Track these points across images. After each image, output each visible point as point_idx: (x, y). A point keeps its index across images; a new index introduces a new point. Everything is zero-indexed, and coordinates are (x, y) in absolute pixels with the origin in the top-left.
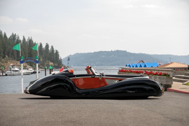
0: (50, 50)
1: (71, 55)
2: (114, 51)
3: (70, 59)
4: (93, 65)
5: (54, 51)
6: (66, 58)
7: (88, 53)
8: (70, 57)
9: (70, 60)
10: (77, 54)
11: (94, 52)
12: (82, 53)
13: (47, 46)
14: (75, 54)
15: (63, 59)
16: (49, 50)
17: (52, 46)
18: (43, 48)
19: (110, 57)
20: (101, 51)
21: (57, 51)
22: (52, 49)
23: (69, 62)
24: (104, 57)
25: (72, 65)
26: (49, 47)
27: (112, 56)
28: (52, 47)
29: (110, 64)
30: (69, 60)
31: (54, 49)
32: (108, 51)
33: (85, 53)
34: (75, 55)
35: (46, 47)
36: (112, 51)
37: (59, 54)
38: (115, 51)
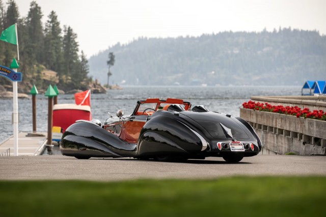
0: (44, 27)
1: (119, 44)
2: (275, 31)
3: (115, 59)
4: (196, 80)
5: (60, 30)
6: (100, 54)
7: (181, 39)
8: (115, 53)
9: (116, 63)
10: (142, 40)
11: (203, 36)
12: (160, 39)
13: (35, 12)
14: (135, 41)
15: (93, 57)
16: (41, 27)
17: (53, 12)
18: (20, 18)
19: (259, 52)
20: (225, 33)
21: (69, 31)
22: (51, 22)
23: (112, 69)
24: (236, 51)
25: (124, 81)
26: (40, 17)
27: (265, 49)
28: (53, 17)
29: (257, 78)
30: (111, 62)
31: (58, 24)
32: (253, 34)
33: (169, 39)
34: (134, 44)
35: (30, 15)
36: (265, 32)
37: (76, 40)
38: (278, 30)
